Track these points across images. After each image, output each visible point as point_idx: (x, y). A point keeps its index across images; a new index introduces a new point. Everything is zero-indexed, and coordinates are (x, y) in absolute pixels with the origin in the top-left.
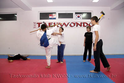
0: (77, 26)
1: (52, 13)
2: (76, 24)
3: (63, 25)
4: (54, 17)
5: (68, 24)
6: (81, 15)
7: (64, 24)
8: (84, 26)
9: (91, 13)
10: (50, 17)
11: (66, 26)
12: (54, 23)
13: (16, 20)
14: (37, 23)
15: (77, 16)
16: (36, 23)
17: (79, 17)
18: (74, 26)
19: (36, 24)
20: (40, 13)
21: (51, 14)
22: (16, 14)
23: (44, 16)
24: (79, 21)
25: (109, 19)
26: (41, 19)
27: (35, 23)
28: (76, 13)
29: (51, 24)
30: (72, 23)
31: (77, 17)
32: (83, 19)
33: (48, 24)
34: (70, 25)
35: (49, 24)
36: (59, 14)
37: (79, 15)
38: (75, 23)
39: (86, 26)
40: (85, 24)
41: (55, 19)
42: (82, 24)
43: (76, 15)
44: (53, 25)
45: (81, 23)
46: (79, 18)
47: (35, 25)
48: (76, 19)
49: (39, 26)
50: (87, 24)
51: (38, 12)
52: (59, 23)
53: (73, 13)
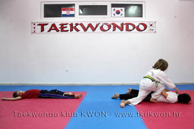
0: (114, 30)
1: (67, 5)
2: (112, 26)
3: (88, 28)
4: (72, 12)
5: (97, 26)
6: (123, 9)
7: (90, 25)
8: (128, 30)
9: (142, 5)
10: (64, 12)
11: (94, 29)
12: (71, 25)
14: (39, 25)
15: (114, 10)
16: (36, 24)
17: (118, 12)
18: (109, 29)
19: (36, 26)
20: (45, 5)
23: (52, 10)
24: (120, 20)
26: (46, 16)
27: (34, 24)
28: (113, 6)
29: (64, 26)
30: (105, 24)
31: (115, 12)
32: (126, 15)
33: (60, 26)
34: (102, 28)
35: (62, 25)
36: (80, 6)
37: (119, 9)
38: (110, 23)
39: (131, 30)
41: (73, 16)
42: (125, 26)
43: (113, 8)
44: (69, 28)
45: (122, 24)
46: (119, 15)
47: (34, 28)
48: (113, 16)
49: (42, 30)
50: (134, 27)
51: (40, 3)
52: (79, 23)
53: (107, 6)
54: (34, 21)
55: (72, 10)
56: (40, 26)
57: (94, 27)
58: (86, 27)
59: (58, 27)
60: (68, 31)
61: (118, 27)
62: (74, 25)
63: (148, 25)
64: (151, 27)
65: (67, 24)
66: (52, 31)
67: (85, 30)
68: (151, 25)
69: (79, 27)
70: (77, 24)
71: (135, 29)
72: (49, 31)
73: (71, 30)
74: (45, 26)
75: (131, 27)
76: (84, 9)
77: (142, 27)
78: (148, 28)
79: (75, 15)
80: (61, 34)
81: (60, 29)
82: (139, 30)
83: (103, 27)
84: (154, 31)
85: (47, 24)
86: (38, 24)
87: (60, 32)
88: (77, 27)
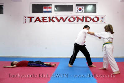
0: (78, 21)
2: (76, 18)
3: (60, 20)
4: (50, 10)
5: (66, 18)
6: (84, 7)
7: (62, 18)
8: (86, 21)
9: (96, 4)
10: (45, 10)
11: (64, 21)
12: (49, 18)
13: (3, 13)
15: (78, 8)
16: (27, 17)
18: (74, 21)
19: (26, 18)
20: (33, 5)
23: (37, 8)
24: (81, 14)
25: (118, 12)
26: (34, 11)
27: (26, 17)
28: (77, 5)
29: (45, 18)
30: (72, 17)
32: (86, 12)
33: (42, 19)
34: (69, 20)
36: (55, 5)
37: (81, 7)
38: (75, 17)
40: (88, 18)
41: (51, 12)
43: (77, 7)
44: (48, 20)
45: (83, 18)
46: (81, 11)
47: (26, 20)
48: (77, 12)
49: (31, 21)
50: (91, 19)
51: (29, 3)
52: (55, 17)
53: (72, 5)
54: (25, 15)
55: (50, 8)
56: (29, 19)
57: (65, 19)
58: (59, 19)
59: (41, 19)
60: (47, 22)
61: (80, 19)
62: (51, 18)
63: (100, 18)
64: (102, 20)
65: (47, 17)
66: (37, 22)
67: (59, 21)
68: (102, 18)
69: (54, 19)
70: (53, 17)
71: (92, 20)
72: (35, 22)
73: (50, 21)
74: (32, 19)
75: (88, 19)
76: (58, 8)
77: (96, 19)
78: (100, 20)
79: (52, 12)
80: (42, 24)
81: (42, 21)
82: (94, 21)
83: (71, 19)
84: (104, 21)
85: (33, 17)
86: (28, 17)
87: (42, 22)
88: (53, 19)
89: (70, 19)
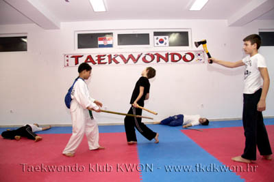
0: (158, 61)
1: (104, 34)
2: (156, 56)
3: (128, 60)
4: (109, 43)
5: (139, 57)
6: (167, 37)
7: (131, 56)
8: (173, 60)
9: (187, 32)
10: (100, 43)
11: (135, 61)
12: (110, 56)
13: (26, 50)
15: (157, 39)
16: (70, 56)
17: (161, 41)
18: (152, 60)
19: (69, 58)
20: (79, 35)
21: (102, 36)
22: (25, 37)
23: (87, 40)
24: (164, 49)
26: (80, 47)
27: (67, 57)
28: (156, 34)
29: (102, 58)
30: (148, 54)
31: (158, 41)
32: (171, 45)
33: (97, 58)
34: (144, 60)
35: (99, 57)
36: (119, 35)
37: (162, 37)
38: (153, 53)
39: (177, 61)
40: (175, 56)
41: (110, 46)
42: (170, 57)
43: (156, 37)
44: (107, 60)
45: (167, 55)
46: (163, 44)
47: (67, 60)
48: (156, 45)
49: (77, 63)
50: (180, 57)
51: (73, 32)
52: (119, 54)
53: (149, 34)
54: (67, 53)
56: (74, 59)
57: (136, 58)
59: (95, 59)
60: (105, 63)
61: (163, 58)
62: (113, 57)
63: (196, 55)
64: (199, 57)
65: (104, 56)
67: (126, 61)
68: (199, 55)
69: (118, 59)
70: (116, 56)
71: (182, 59)
73: (110, 63)
74: (79, 59)
75: (176, 58)
77: (188, 57)
78: (195, 59)
79: (114, 46)
80: (98, 67)
81: (97, 62)
82: (186, 60)
84: (203, 61)
85: (82, 56)
86: (72, 56)
87: (97, 64)
88: (116, 59)
89: (145, 57)
